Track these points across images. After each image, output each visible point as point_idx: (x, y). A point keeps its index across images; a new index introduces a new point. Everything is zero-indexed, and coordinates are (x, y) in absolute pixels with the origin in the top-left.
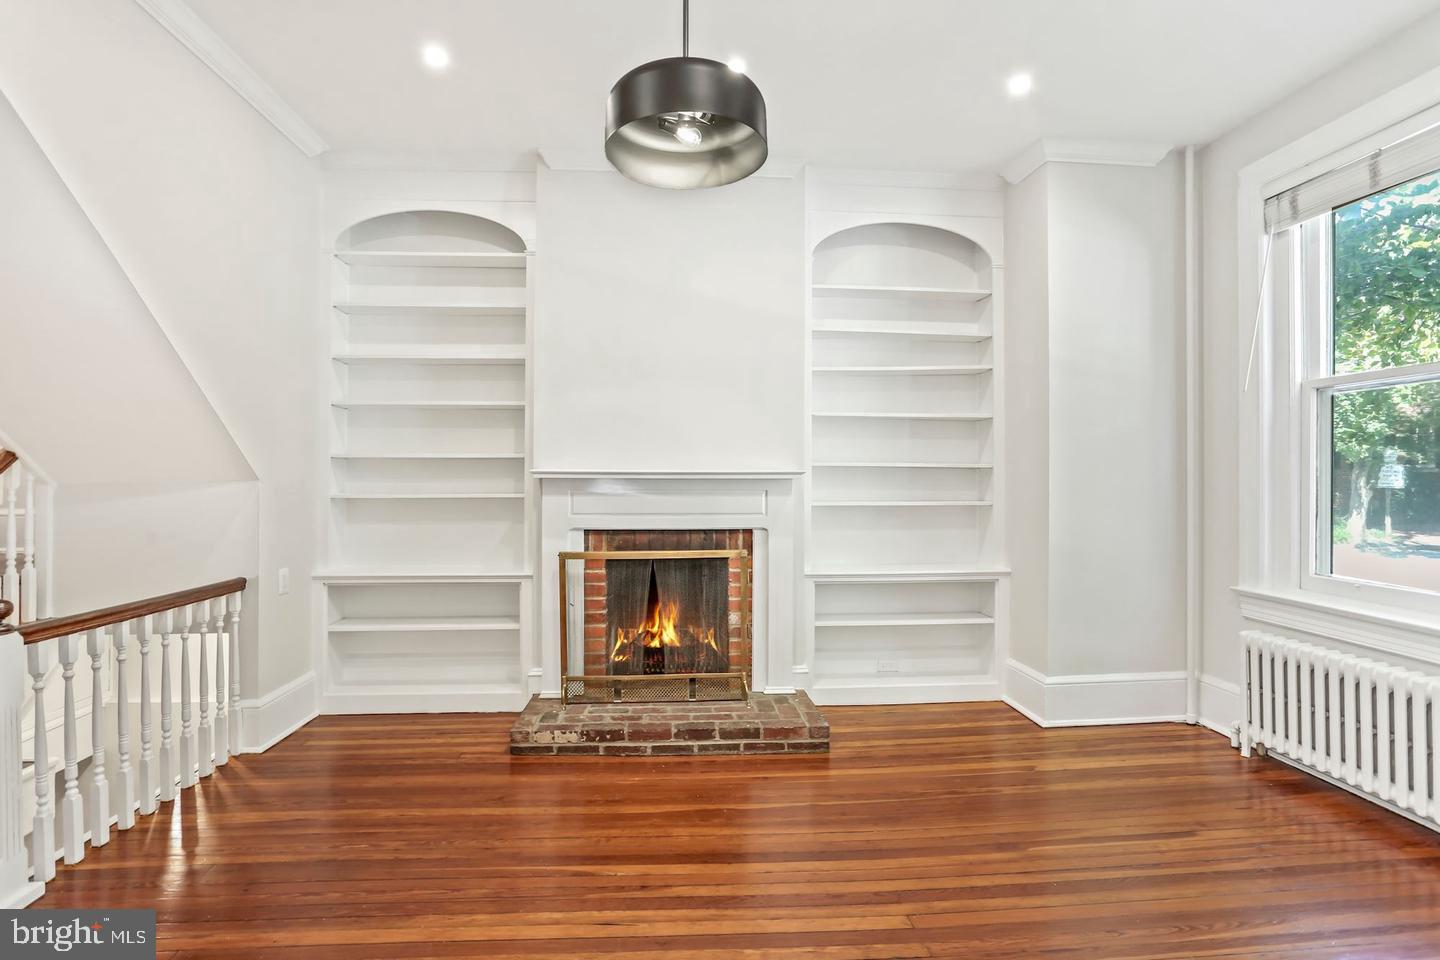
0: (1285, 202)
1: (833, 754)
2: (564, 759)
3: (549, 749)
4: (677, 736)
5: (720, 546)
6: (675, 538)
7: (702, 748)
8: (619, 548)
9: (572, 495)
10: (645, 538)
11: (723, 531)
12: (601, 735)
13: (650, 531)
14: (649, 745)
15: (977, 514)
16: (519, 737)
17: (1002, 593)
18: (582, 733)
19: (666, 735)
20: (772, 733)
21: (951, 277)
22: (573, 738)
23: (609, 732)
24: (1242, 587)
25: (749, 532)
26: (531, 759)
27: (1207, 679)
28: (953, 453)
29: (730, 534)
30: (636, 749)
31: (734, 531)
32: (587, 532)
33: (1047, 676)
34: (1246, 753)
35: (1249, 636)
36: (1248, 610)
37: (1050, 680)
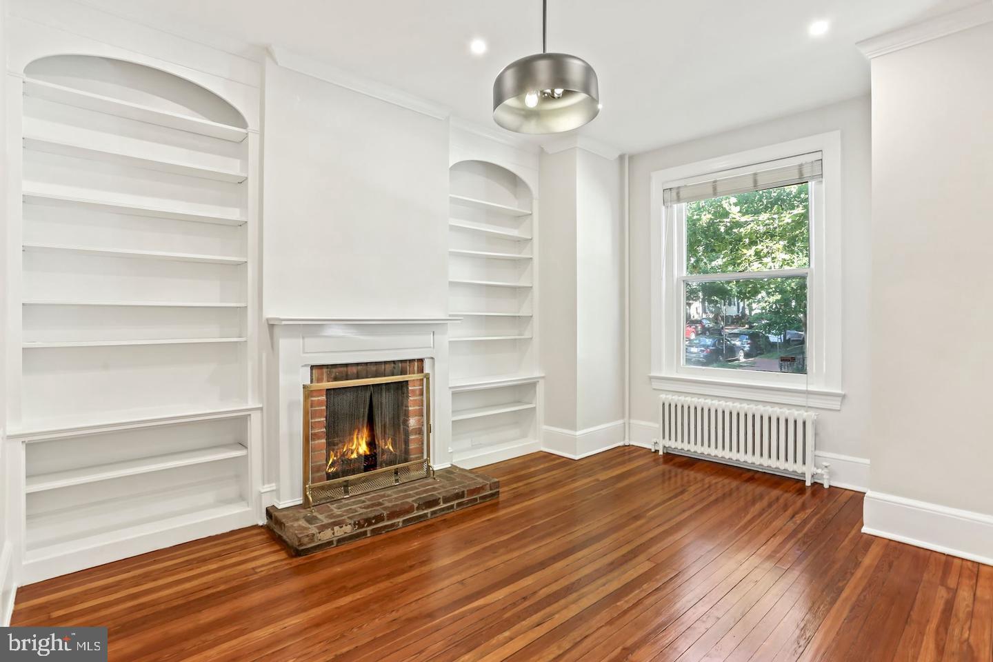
0: (674, 194)
1: (502, 497)
2: (345, 547)
3: (330, 543)
4: (418, 508)
5: (403, 372)
6: (373, 368)
7: (433, 513)
8: (336, 379)
9: (303, 338)
10: (354, 370)
11: (405, 361)
12: (369, 521)
13: (358, 364)
14: (401, 520)
15: (517, 345)
16: (306, 540)
17: (540, 389)
18: (355, 524)
19: (410, 510)
20: (472, 492)
21: (506, 201)
22: (348, 529)
23: (374, 518)
24: (653, 374)
25: (421, 361)
26: (319, 555)
27: (632, 421)
28: (505, 308)
29: (410, 362)
30: (392, 525)
31: (411, 361)
32: (312, 367)
33: (576, 431)
34: (661, 453)
35: (663, 396)
36: (656, 385)
37: (578, 433)
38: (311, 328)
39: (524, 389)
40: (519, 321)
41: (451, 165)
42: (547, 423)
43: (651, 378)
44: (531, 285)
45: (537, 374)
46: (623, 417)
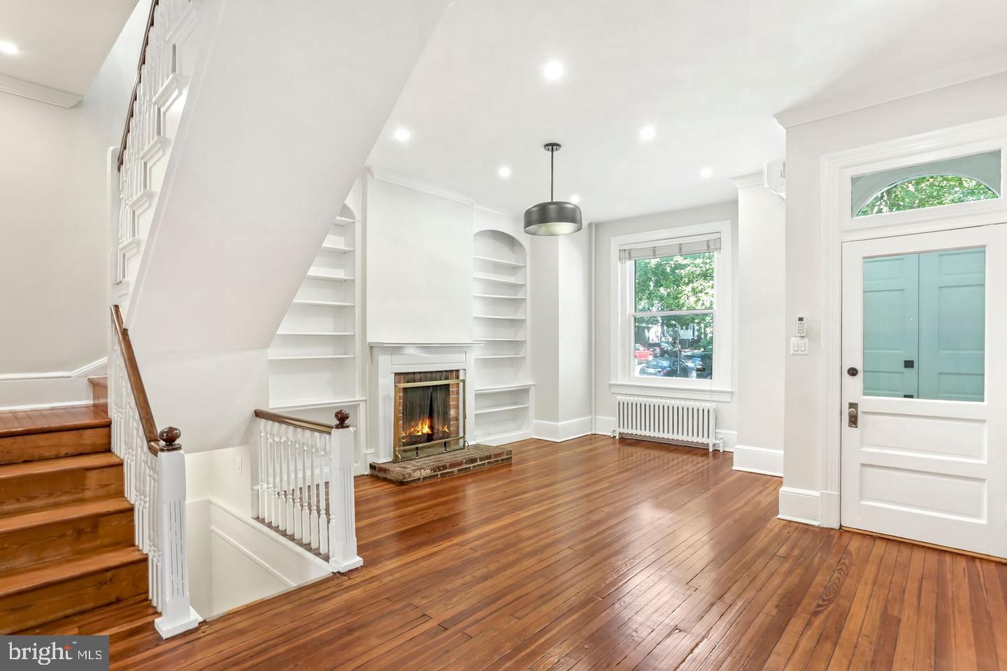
0: (627, 253)
1: (513, 461)
2: (428, 482)
3: (419, 479)
4: (465, 463)
5: (447, 378)
6: (429, 375)
7: (474, 467)
8: (408, 382)
9: (392, 355)
10: (419, 376)
11: (447, 371)
12: (439, 468)
13: (420, 373)
14: (456, 469)
15: (514, 362)
16: (407, 476)
17: (532, 392)
18: (432, 469)
19: (461, 464)
20: (496, 455)
22: (428, 472)
23: (442, 466)
25: (458, 371)
26: (414, 485)
27: (597, 417)
28: (506, 335)
29: (450, 372)
30: (452, 472)
31: (452, 371)
32: (396, 374)
33: (558, 421)
34: (617, 438)
35: (619, 397)
36: (614, 390)
37: (560, 424)
38: (396, 349)
39: (519, 394)
40: (516, 344)
41: (474, 233)
42: (536, 419)
43: (610, 385)
44: (524, 318)
45: (529, 383)
46: (591, 414)
